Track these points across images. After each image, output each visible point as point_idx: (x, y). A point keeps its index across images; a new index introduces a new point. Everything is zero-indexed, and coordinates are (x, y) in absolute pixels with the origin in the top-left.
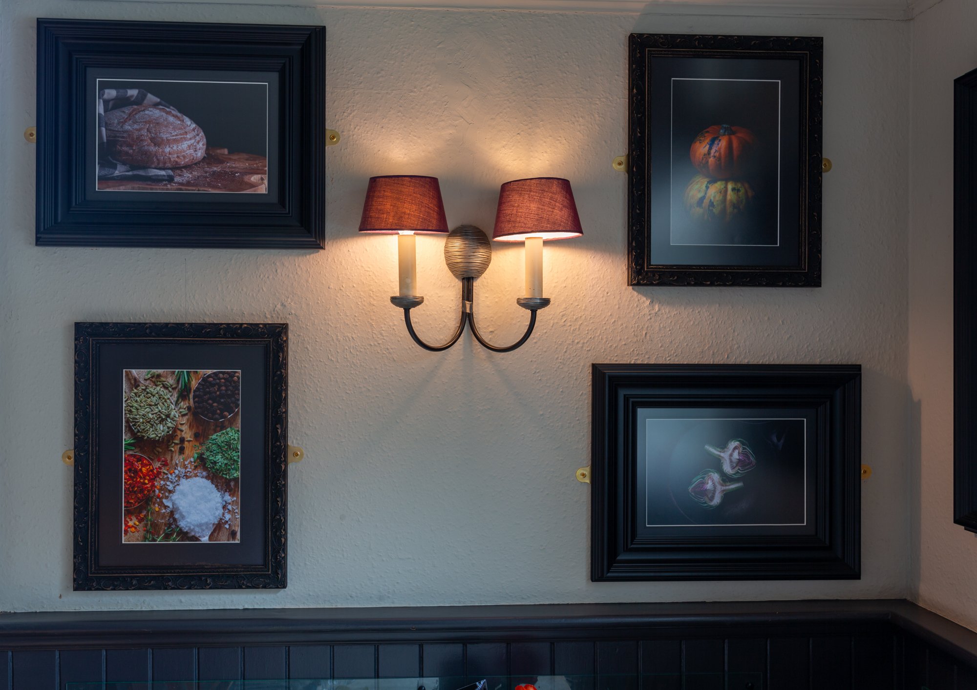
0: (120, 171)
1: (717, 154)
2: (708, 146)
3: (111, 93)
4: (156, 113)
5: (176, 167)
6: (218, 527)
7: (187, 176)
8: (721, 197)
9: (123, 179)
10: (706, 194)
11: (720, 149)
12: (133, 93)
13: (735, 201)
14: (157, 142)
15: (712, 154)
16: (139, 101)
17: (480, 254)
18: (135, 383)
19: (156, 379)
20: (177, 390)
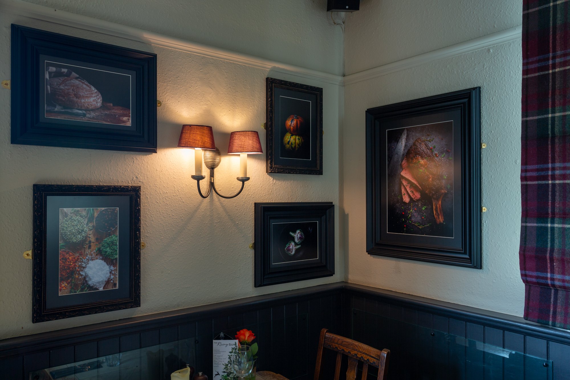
0: (57, 109)
1: (293, 126)
2: (291, 122)
3: (53, 69)
4: (77, 82)
5: (87, 110)
6: (108, 282)
7: (93, 114)
8: (294, 142)
9: (59, 113)
10: (290, 140)
11: (294, 124)
12: (65, 70)
13: (298, 143)
14: (77, 96)
15: (292, 125)
16: (68, 75)
17: (218, 158)
18: (66, 215)
19: (76, 213)
20: (87, 218)
